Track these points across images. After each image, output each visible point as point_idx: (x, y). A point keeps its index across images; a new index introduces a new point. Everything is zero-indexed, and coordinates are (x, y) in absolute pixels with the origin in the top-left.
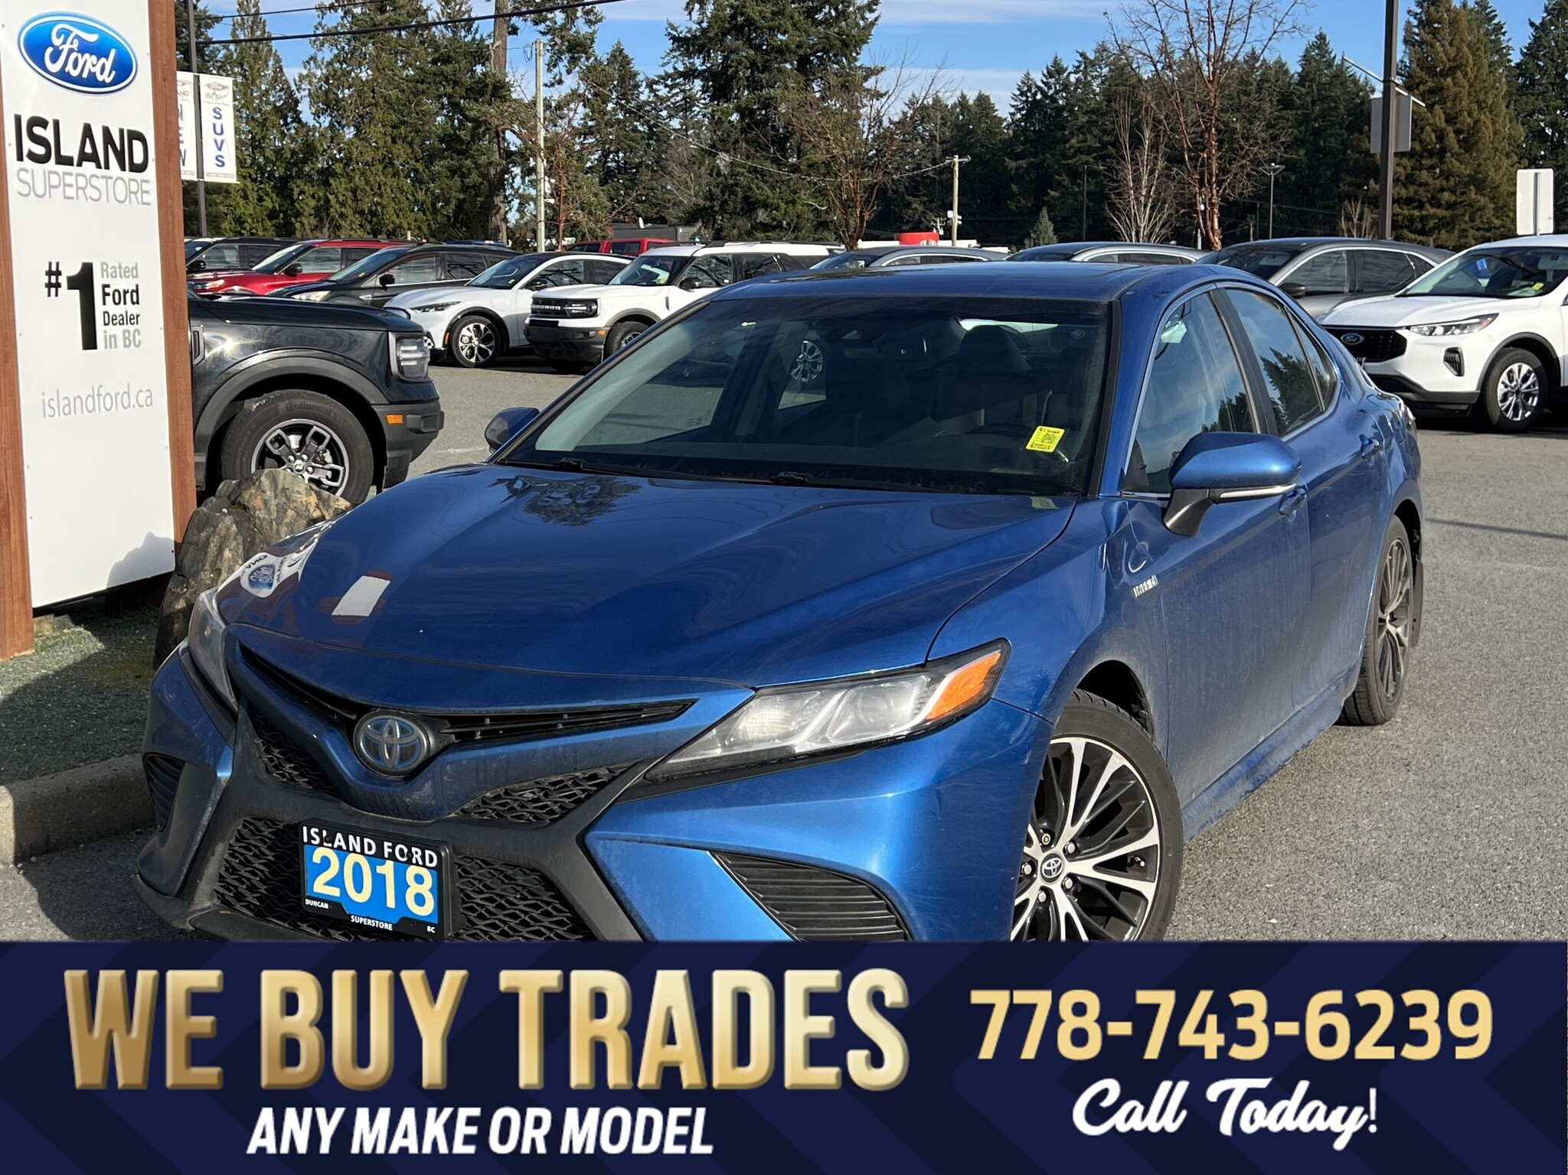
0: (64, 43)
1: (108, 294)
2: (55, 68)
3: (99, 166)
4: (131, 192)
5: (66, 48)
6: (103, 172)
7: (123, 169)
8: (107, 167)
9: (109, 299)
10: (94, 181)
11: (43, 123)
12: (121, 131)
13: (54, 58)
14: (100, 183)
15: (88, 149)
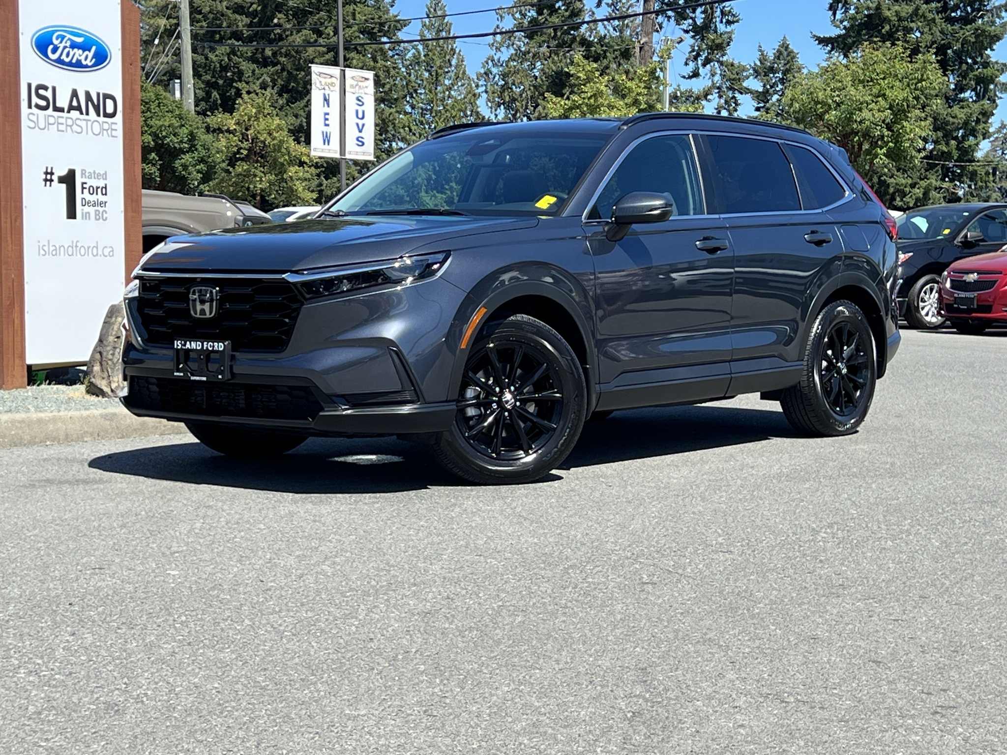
0: (61, 42)
1: (86, 188)
2: (55, 57)
3: (82, 113)
4: (104, 130)
5: (62, 46)
6: (84, 117)
7: (99, 115)
8: (87, 114)
9: (86, 191)
10: (78, 122)
11: (45, 88)
12: (98, 94)
13: (54, 51)
14: (83, 124)
15: (75, 103)
